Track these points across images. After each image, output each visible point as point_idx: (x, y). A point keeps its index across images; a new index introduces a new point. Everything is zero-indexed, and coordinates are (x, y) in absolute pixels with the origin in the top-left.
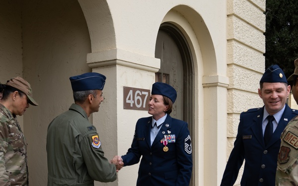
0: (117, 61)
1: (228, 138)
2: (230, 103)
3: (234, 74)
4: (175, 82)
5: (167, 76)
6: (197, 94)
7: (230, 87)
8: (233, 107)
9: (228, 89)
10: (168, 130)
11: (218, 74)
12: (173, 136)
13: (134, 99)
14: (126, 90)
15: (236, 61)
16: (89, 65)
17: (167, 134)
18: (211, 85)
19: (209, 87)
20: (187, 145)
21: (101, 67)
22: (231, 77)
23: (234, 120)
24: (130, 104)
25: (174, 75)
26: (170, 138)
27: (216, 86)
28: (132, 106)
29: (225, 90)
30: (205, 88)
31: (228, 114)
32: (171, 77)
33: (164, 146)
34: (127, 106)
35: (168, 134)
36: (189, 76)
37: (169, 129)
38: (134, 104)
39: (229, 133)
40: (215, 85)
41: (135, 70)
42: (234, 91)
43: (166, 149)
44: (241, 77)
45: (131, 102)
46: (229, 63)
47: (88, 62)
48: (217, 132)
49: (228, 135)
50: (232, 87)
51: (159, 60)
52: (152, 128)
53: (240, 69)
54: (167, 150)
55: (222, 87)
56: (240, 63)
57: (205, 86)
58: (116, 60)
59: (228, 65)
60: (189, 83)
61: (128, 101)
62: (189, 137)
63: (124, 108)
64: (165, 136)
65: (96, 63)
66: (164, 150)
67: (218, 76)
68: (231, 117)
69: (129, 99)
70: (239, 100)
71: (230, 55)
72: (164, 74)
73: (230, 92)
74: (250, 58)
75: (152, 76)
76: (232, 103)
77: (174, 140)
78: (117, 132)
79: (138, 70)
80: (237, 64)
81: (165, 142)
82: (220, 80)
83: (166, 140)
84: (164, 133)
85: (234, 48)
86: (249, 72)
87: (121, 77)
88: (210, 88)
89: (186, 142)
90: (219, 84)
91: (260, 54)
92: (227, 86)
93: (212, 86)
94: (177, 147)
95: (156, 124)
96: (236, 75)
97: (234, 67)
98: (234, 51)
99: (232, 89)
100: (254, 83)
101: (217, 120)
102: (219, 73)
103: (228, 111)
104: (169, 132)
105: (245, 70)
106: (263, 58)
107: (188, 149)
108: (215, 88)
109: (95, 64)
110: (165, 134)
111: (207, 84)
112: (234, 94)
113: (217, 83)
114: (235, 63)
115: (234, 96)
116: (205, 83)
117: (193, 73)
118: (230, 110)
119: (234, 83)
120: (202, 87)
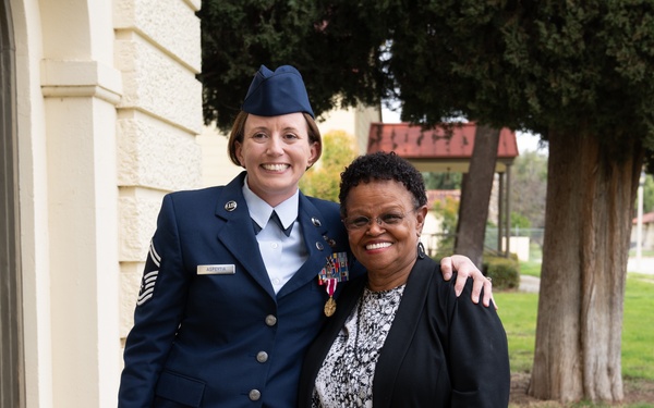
1: (121, 262)
2: (129, 155)
3: (138, 63)
6: (28, 117)
7: (125, 104)
8: (136, 168)
9: (118, 110)
11: (94, 57)
15: (140, 22)
19: (63, 97)
22: (128, 72)
23: (139, 208)
27: (89, 96)
29: (111, 110)
30: (50, 101)
31: (120, 187)
39: (125, 250)
40: (85, 93)
42: (137, 118)
44: (154, 74)
46: (119, 26)
49: (120, 253)
50: (131, 105)
53: (151, 50)
55: (105, 100)
56: (149, 31)
59: (116, 30)
68: (130, 199)
70: (151, 147)
71: (125, 1)
73: (126, 120)
76: (135, 155)
80: (143, 31)
86: (168, 62)
88: (67, 102)
90: (98, 90)
91: (189, 9)
92: (117, 98)
93: (74, 94)
96: (143, 67)
97: (134, 38)
99: (131, 109)
101: (94, 208)
103: (120, 178)
105: (160, 54)
106: (197, 24)
108: (84, 101)
111: (57, 86)
112: (140, 125)
113: (94, 86)
114: (139, 27)
115: (138, 133)
116: (49, 83)
117: (12, 46)
118: (128, 177)
119: (138, 93)
120: (41, 96)
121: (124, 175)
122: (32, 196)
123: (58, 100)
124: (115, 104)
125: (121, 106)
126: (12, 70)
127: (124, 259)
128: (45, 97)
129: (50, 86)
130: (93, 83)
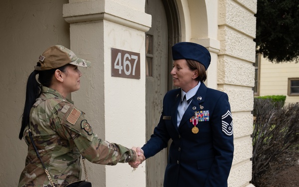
0: (105, 15)
2: (222, 72)
3: (227, 37)
4: (159, 45)
5: (150, 37)
7: (221, 53)
8: (224, 77)
9: (218, 55)
11: (209, 37)
15: (228, 22)
16: (67, 20)
20: (225, 124)
21: (83, 22)
22: (223, 41)
25: (158, 36)
28: (120, 72)
29: (216, 56)
31: (218, 84)
34: (115, 73)
36: (175, 38)
37: (201, 103)
42: (225, 58)
44: (233, 41)
45: (120, 67)
46: (220, 24)
47: (65, 15)
50: (223, 53)
51: (150, 17)
52: (181, 102)
53: (232, 32)
54: (197, 132)
55: (213, 52)
56: (232, 25)
58: (103, 13)
59: (219, 26)
62: (228, 113)
67: (209, 39)
68: (222, 88)
70: (231, 69)
71: (222, 15)
73: (221, 59)
74: (242, 19)
75: (142, 36)
76: (224, 72)
79: (128, 28)
80: (230, 25)
82: (211, 44)
84: (194, 108)
85: (227, 5)
86: (240, 35)
89: (224, 120)
90: (210, 48)
91: (251, 14)
92: (218, 51)
95: (185, 97)
96: (228, 39)
97: (226, 28)
98: (227, 9)
99: (223, 55)
100: (245, 49)
103: (218, 81)
105: (236, 33)
106: (254, 19)
107: (227, 129)
112: (226, 61)
113: (208, 47)
114: (227, 24)
115: (225, 64)
117: (180, 35)
118: (221, 80)
119: (226, 49)
124: (217, 53)
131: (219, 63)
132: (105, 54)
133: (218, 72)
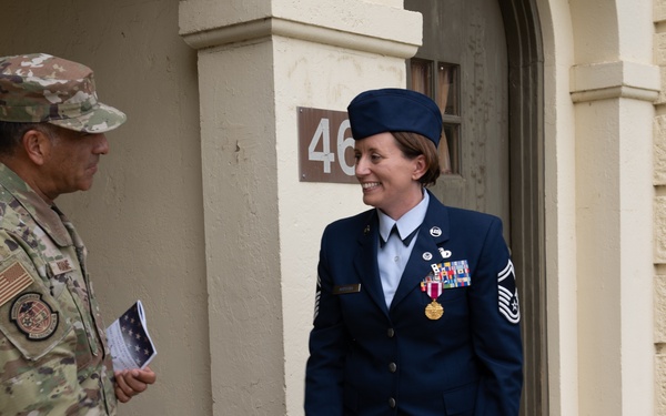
0: (275, 24)
1: (656, 265)
2: (664, 154)
4: (480, 89)
5: (452, 70)
6: (554, 125)
7: (662, 100)
9: (657, 107)
10: (440, 245)
11: (622, 58)
12: (461, 266)
13: (334, 148)
14: (308, 119)
16: (189, 41)
17: (438, 259)
18: (597, 93)
19: (590, 101)
20: (505, 294)
21: (226, 44)
24: (321, 164)
25: (477, 65)
26: (451, 273)
27: (616, 97)
28: (327, 169)
29: (648, 109)
30: (580, 107)
31: (656, 187)
32: (467, 74)
33: (430, 300)
34: (311, 172)
35: (441, 261)
36: (526, 67)
37: (443, 243)
38: (336, 165)
39: (660, 251)
40: (612, 94)
41: (338, 53)
43: (434, 311)
45: (326, 158)
46: (659, 19)
47: (185, 28)
48: (619, 247)
49: (656, 255)
51: (417, 17)
52: (383, 244)
54: (438, 316)
55: (637, 98)
57: (580, 99)
58: (269, 18)
59: (657, 24)
60: (526, 90)
61: (313, 156)
62: (510, 268)
63: (303, 179)
64: (435, 268)
65: (207, 31)
66: (428, 315)
67: (621, 64)
69: (319, 148)
72: (440, 64)
73: (663, 116)
75: (394, 69)
77: (467, 280)
78: (279, 257)
79: (348, 53)
81: (435, 287)
82: (630, 78)
83: (437, 280)
84: (427, 256)
87: (289, 75)
88: (596, 106)
89: (502, 283)
90: (624, 90)
92: (654, 95)
93: (601, 96)
94: (472, 303)
95: (395, 231)
102: (625, 55)
103: (656, 177)
104: (445, 254)
107: (511, 307)
108: (611, 103)
109: (205, 37)
110: (432, 261)
111: (585, 91)
113: (620, 86)
116: (578, 89)
117: (540, 58)
120: (570, 103)
121: (660, 174)
122: (556, 202)
123: (587, 105)
124: (651, 100)
125: (659, 102)
126: (540, 82)
127: (660, 261)
128: (575, 103)
129: (579, 92)
130: (618, 84)
131: (658, 128)
132: (277, 124)
133: (655, 153)
